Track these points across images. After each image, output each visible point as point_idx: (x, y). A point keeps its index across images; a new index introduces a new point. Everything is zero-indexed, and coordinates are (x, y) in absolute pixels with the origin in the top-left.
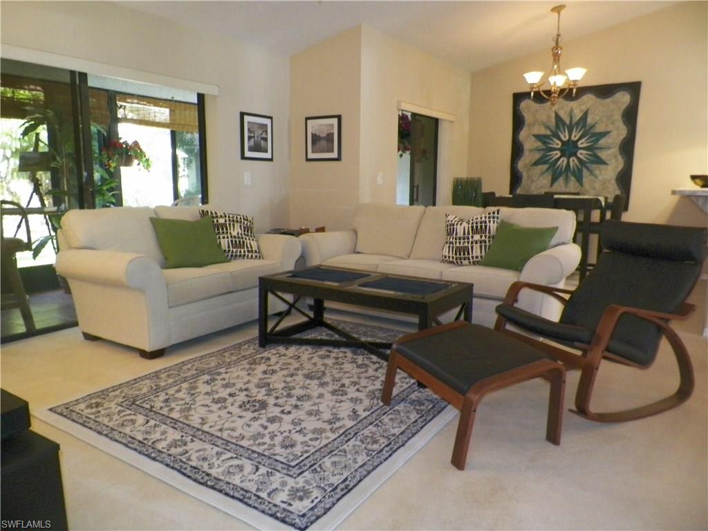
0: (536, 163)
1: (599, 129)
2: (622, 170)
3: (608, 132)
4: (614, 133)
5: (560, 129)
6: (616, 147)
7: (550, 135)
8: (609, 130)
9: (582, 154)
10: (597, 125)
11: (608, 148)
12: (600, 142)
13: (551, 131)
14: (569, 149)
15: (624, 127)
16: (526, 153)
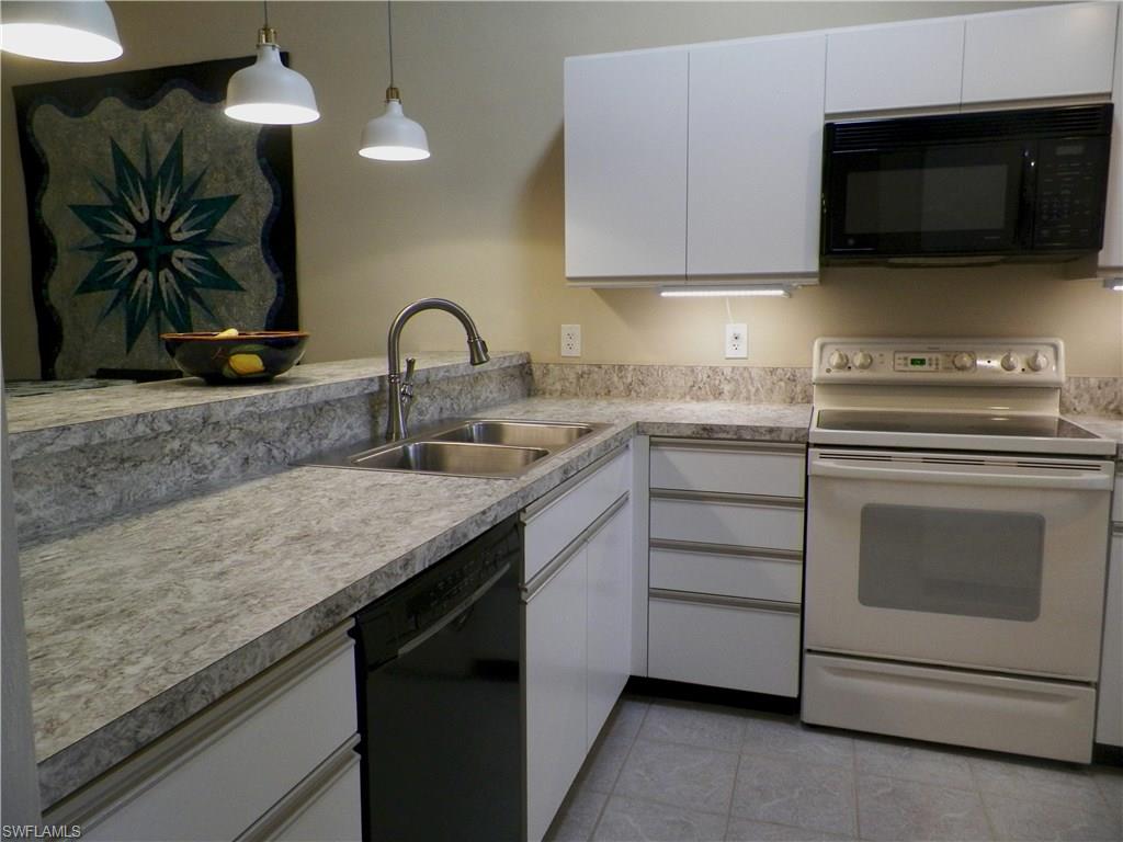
0: (87, 287)
1: (213, 189)
2: (275, 304)
3: (234, 198)
4: (247, 200)
5: (126, 189)
6: (255, 241)
7: (107, 207)
8: (233, 192)
9: (183, 259)
10: (206, 178)
11: (238, 243)
12: (219, 226)
13: (110, 194)
14: (153, 245)
15: (266, 185)
16: (63, 257)
